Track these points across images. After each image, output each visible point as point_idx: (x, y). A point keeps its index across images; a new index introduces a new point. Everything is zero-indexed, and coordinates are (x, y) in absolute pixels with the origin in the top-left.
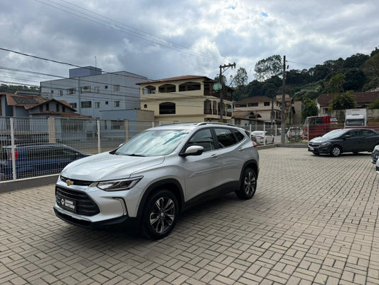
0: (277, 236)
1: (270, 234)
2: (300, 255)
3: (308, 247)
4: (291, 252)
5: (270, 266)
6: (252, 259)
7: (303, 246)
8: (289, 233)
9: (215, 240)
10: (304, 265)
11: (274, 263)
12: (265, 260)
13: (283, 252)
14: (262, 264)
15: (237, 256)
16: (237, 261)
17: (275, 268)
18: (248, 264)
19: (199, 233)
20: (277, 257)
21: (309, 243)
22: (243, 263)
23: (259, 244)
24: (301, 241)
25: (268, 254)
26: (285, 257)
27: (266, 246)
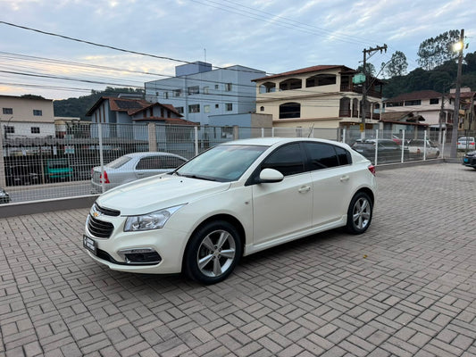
0: (412, 289)
1: (402, 285)
2: (442, 321)
3: (458, 311)
4: (428, 315)
5: (390, 331)
6: (367, 317)
7: (450, 308)
8: (432, 286)
9: (319, 286)
10: (446, 335)
11: (397, 326)
12: (386, 321)
13: (416, 313)
14: (380, 326)
15: (344, 310)
16: (345, 317)
17: (397, 335)
18: (359, 324)
19: (300, 274)
20: (404, 319)
21: (462, 305)
22: (352, 321)
23: (381, 297)
24: (448, 299)
25: (392, 314)
26: (417, 320)
27: (392, 301)
